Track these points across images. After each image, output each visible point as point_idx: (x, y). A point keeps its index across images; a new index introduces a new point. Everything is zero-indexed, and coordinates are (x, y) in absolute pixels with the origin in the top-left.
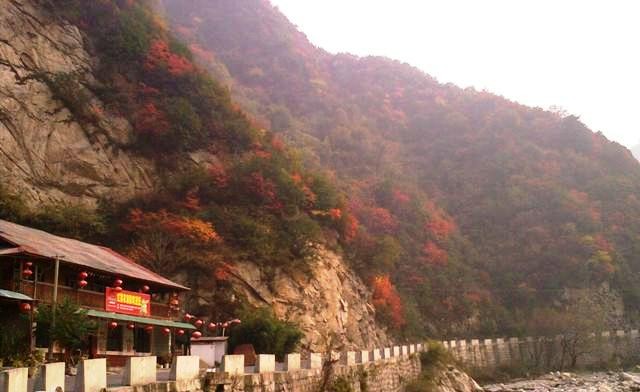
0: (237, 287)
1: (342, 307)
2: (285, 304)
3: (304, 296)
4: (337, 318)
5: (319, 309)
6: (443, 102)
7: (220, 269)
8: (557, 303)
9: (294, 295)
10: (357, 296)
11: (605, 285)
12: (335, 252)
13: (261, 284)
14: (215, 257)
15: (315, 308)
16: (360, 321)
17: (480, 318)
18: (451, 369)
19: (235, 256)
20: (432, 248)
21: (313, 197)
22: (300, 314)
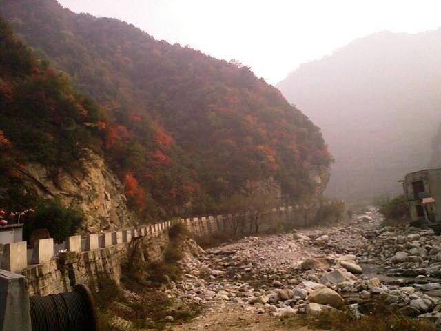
0: (27, 183)
1: (106, 197)
2: (67, 195)
3: (81, 189)
4: (103, 205)
5: (91, 199)
6: (158, 53)
7: (14, 168)
8: (243, 191)
9: (73, 189)
10: (115, 189)
11: (272, 178)
12: (100, 155)
13: (48, 180)
14: (9, 158)
15: (89, 198)
16: (118, 207)
17: (193, 203)
18: (188, 239)
19: (25, 158)
20: (159, 154)
21: (85, 112)
22: (78, 203)
